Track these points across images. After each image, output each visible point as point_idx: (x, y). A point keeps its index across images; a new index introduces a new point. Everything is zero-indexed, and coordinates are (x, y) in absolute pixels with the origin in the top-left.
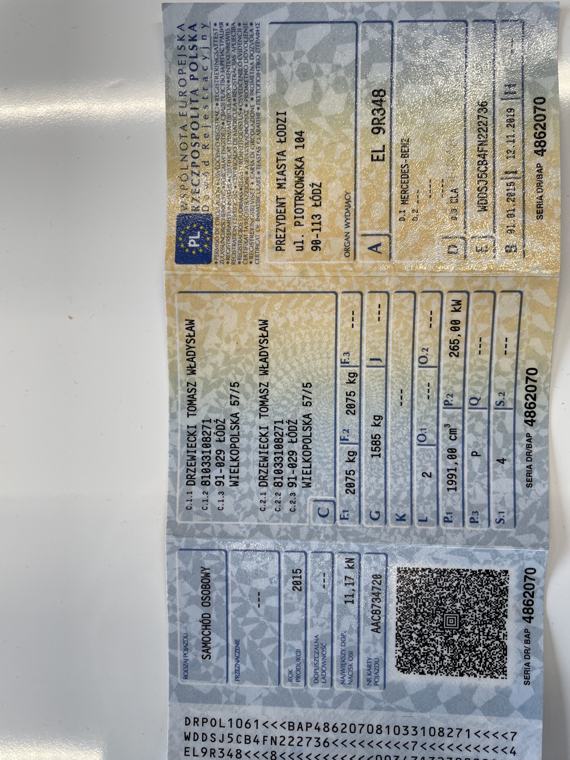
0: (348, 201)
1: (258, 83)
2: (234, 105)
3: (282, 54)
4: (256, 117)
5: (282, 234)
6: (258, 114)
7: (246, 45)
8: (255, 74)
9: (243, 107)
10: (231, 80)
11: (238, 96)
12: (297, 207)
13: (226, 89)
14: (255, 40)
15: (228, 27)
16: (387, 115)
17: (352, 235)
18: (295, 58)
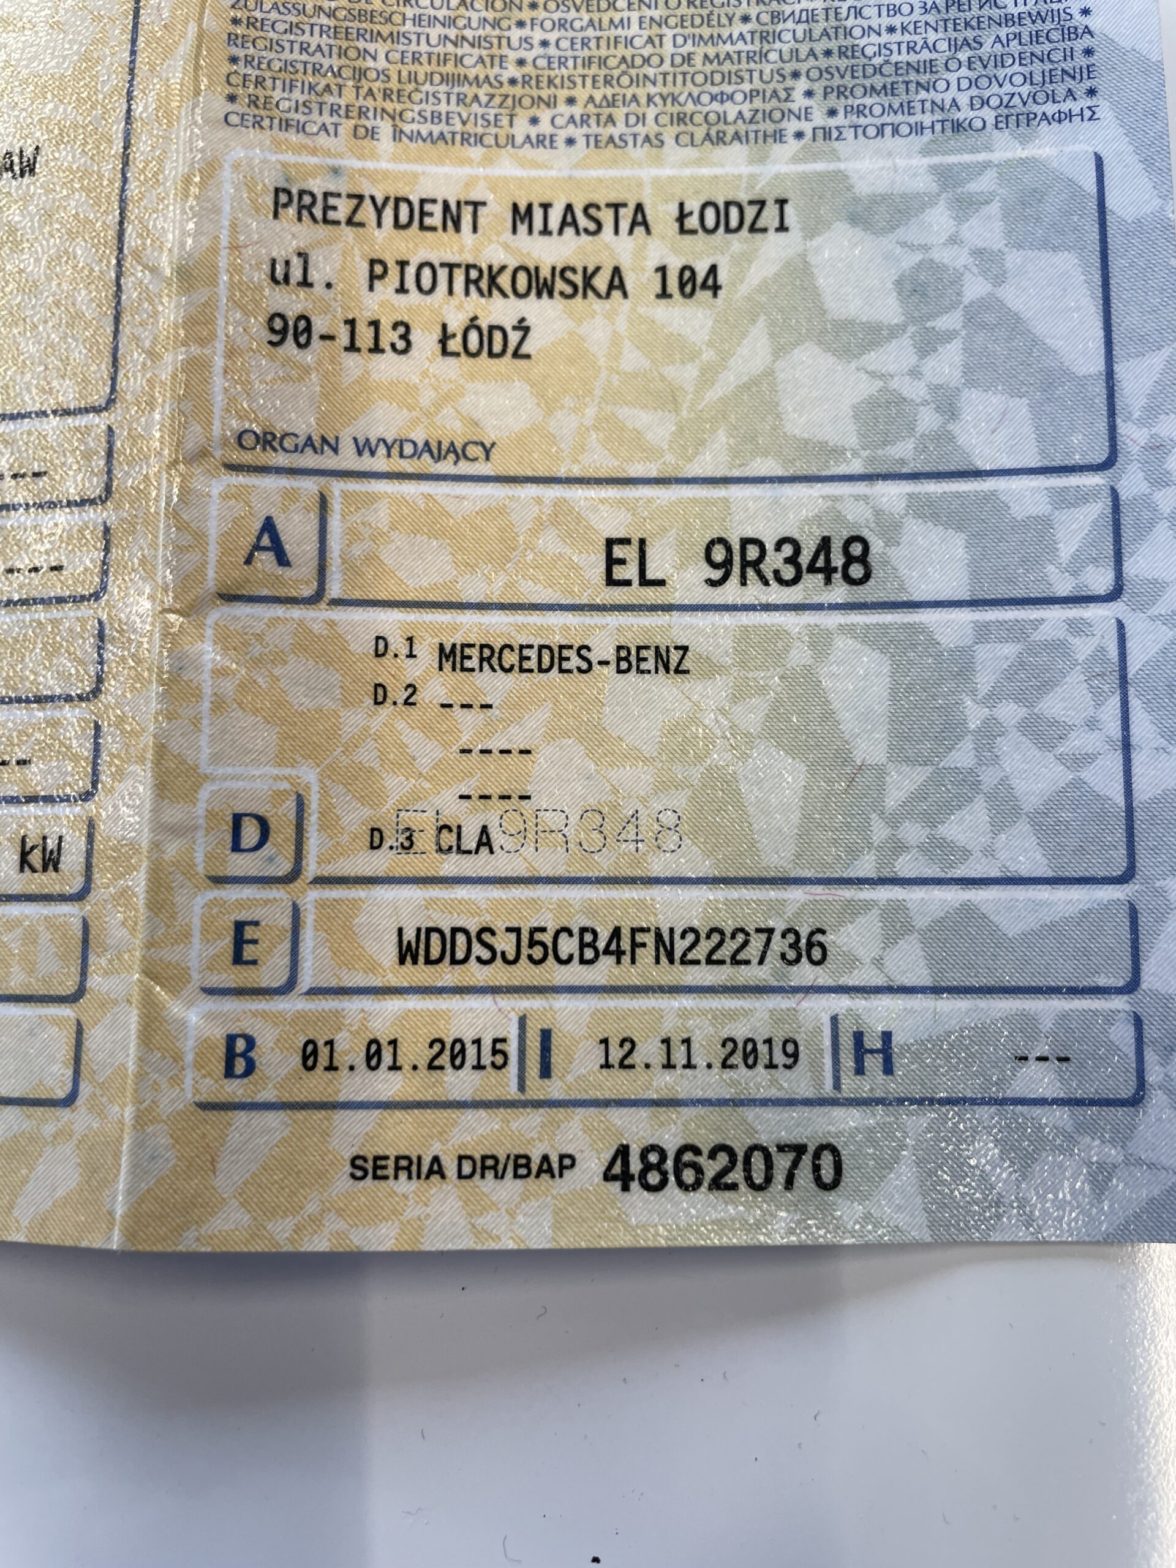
0: (459, 453)
1: (888, 130)
2: (812, 53)
3: (994, 208)
4: (770, 127)
5: (341, 214)
6: (778, 136)
7: (1018, 79)
8: (919, 117)
9: (802, 85)
10: (897, 37)
11: (843, 63)
12: (443, 274)
13: (865, 24)
14: (1039, 110)
15: (1077, 16)
16: (776, 594)
17: (328, 461)
18: (978, 253)
